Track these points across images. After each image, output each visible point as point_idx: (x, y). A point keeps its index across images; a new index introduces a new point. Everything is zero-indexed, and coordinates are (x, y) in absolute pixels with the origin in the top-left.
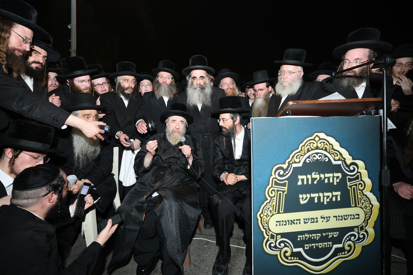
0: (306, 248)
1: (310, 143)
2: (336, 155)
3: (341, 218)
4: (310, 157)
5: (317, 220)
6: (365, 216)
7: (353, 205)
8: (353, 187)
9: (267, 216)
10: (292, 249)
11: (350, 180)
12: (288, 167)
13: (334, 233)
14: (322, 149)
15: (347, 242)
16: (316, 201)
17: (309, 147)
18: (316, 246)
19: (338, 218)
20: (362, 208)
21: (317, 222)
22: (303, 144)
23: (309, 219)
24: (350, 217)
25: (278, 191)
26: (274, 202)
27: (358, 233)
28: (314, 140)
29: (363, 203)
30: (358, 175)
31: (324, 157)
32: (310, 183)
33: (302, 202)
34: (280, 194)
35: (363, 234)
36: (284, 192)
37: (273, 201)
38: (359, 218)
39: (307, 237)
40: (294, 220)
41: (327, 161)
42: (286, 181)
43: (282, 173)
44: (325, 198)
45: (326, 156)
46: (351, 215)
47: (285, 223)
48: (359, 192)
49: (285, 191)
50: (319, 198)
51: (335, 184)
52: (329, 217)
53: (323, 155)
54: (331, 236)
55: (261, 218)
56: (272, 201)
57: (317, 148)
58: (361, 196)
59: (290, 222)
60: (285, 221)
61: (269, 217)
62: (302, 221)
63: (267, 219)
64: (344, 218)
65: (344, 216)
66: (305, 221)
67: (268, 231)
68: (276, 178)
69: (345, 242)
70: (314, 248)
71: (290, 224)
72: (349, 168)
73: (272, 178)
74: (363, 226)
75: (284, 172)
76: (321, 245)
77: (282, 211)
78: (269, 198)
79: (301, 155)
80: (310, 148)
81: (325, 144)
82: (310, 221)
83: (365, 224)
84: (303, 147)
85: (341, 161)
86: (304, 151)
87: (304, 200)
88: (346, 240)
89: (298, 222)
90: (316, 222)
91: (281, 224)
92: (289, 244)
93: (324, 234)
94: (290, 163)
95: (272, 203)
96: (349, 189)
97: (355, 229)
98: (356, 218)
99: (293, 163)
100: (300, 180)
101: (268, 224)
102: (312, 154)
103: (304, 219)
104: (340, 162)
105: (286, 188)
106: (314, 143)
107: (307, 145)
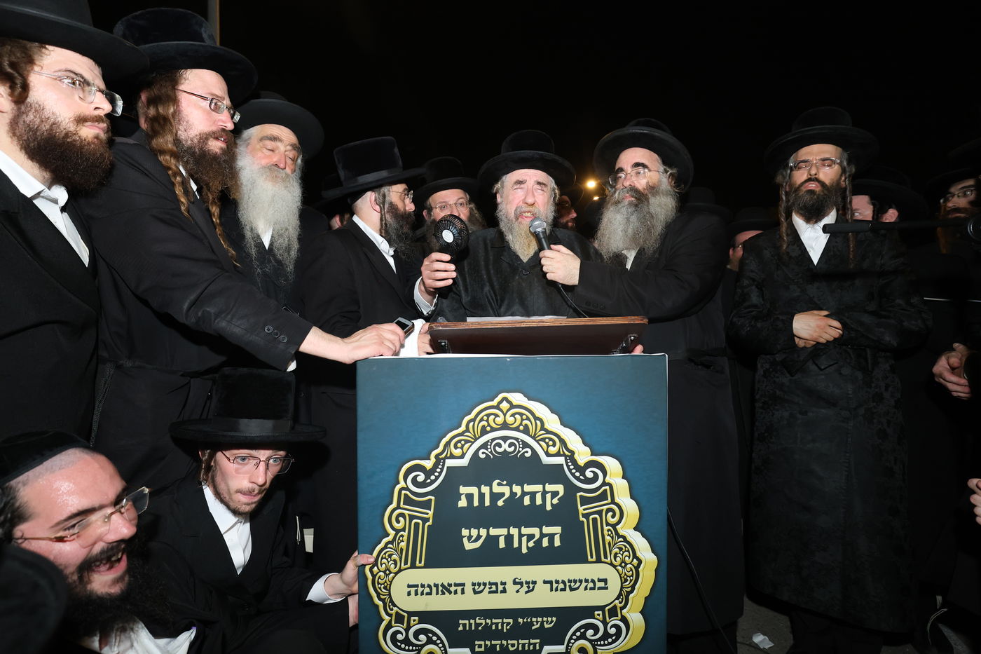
0: (477, 649)
1: (488, 415)
2: (551, 443)
3: (561, 586)
4: (489, 447)
5: (504, 588)
6: (622, 583)
7: (592, 557)
8: (591, 517)
9: (388, 572)
10: (445, 649)
11: (585, 501)
12: (436, 465)
13: (545, 619)
14: (517, 429)
15: (576, 640)
16: (502, 544)
17: (484, 423)
18: (501, 645)
19: (555, 585)
20: (615, 567)
21: (504, 591)
22: (472, 416)
23: (485, 584)
24: (584, 584)
25: (412, 517)
26: (402, 541)
27: (605, 623)
28: (497, 407)
29: (616, 554)
30: (606, 490)
31: (521, 446)
32: (487, 503)
33: (468, 546)
34: (417, 525)
35: (615, 626)
36: (425, 520)
37: (401, 538)
38: (607, 588)
39: (481, 624)
40: (450, 585)
41: (527, 455)
42: (430, 497)
43: (421, 478)
44: (524, 539)
45: (526, 445)
46: (587, 581)
47: (427, 590)
48: (606, 528)
49: (428, 520)
50: (509, 538)
51: (549, 508)
52: (534, 583)
53: (518, 442)
54: (538, 626)
55: (374, 576)
56: (399, 539)
57: (505, 426)
58: (612, 538)
59: (440, 588)
60: (429, 586)
61: (392, 575)
62: (469, 588)
63: (386, 579)
64: (570, 586)
65: (570, 581)
66: (477, 587)
67: (389, 606)
68: (407, 489)
69: (572, 641)
70: (498, 649)
71: (440, 593)
72: (583, 474)
73: (398, 488)
74: (615, 606)
75: (427, 477)
76: (513, 645)
77: (420, 562)
78: (392, 533)
79: (467, 442)
80: (489, 425)
81: (524, 417)
82: (487, 590)
83: (620, 603)
84: (471, 424)
85: (563, 458)
86: (472, 432)
87: (472, 542)
88: (574, 637)
89: (459, 589)
90: (502, 592)
91: (419, 592)
92: (439, 638)
93: (520, 620)
94: (440, 457)
95: (399, 544)
96: (583, 522)
97: (596, 613)
98: (600, 588)
99: (446, 457)
100: (463, 497)
101: (389, 590)
102: (493, 440)
103: (474, 584)
104: (561, 460)
105: (431, 513)
106: (497, 416)
107: (482, 420)
